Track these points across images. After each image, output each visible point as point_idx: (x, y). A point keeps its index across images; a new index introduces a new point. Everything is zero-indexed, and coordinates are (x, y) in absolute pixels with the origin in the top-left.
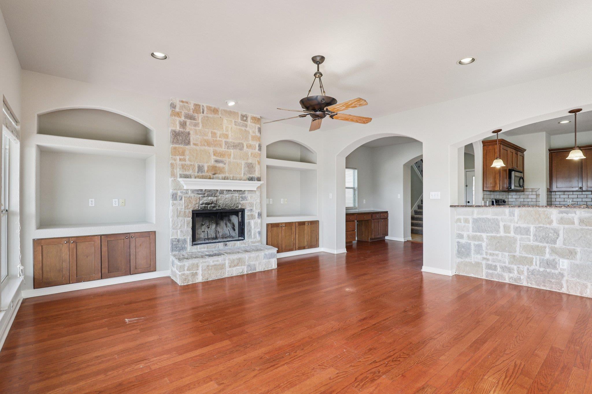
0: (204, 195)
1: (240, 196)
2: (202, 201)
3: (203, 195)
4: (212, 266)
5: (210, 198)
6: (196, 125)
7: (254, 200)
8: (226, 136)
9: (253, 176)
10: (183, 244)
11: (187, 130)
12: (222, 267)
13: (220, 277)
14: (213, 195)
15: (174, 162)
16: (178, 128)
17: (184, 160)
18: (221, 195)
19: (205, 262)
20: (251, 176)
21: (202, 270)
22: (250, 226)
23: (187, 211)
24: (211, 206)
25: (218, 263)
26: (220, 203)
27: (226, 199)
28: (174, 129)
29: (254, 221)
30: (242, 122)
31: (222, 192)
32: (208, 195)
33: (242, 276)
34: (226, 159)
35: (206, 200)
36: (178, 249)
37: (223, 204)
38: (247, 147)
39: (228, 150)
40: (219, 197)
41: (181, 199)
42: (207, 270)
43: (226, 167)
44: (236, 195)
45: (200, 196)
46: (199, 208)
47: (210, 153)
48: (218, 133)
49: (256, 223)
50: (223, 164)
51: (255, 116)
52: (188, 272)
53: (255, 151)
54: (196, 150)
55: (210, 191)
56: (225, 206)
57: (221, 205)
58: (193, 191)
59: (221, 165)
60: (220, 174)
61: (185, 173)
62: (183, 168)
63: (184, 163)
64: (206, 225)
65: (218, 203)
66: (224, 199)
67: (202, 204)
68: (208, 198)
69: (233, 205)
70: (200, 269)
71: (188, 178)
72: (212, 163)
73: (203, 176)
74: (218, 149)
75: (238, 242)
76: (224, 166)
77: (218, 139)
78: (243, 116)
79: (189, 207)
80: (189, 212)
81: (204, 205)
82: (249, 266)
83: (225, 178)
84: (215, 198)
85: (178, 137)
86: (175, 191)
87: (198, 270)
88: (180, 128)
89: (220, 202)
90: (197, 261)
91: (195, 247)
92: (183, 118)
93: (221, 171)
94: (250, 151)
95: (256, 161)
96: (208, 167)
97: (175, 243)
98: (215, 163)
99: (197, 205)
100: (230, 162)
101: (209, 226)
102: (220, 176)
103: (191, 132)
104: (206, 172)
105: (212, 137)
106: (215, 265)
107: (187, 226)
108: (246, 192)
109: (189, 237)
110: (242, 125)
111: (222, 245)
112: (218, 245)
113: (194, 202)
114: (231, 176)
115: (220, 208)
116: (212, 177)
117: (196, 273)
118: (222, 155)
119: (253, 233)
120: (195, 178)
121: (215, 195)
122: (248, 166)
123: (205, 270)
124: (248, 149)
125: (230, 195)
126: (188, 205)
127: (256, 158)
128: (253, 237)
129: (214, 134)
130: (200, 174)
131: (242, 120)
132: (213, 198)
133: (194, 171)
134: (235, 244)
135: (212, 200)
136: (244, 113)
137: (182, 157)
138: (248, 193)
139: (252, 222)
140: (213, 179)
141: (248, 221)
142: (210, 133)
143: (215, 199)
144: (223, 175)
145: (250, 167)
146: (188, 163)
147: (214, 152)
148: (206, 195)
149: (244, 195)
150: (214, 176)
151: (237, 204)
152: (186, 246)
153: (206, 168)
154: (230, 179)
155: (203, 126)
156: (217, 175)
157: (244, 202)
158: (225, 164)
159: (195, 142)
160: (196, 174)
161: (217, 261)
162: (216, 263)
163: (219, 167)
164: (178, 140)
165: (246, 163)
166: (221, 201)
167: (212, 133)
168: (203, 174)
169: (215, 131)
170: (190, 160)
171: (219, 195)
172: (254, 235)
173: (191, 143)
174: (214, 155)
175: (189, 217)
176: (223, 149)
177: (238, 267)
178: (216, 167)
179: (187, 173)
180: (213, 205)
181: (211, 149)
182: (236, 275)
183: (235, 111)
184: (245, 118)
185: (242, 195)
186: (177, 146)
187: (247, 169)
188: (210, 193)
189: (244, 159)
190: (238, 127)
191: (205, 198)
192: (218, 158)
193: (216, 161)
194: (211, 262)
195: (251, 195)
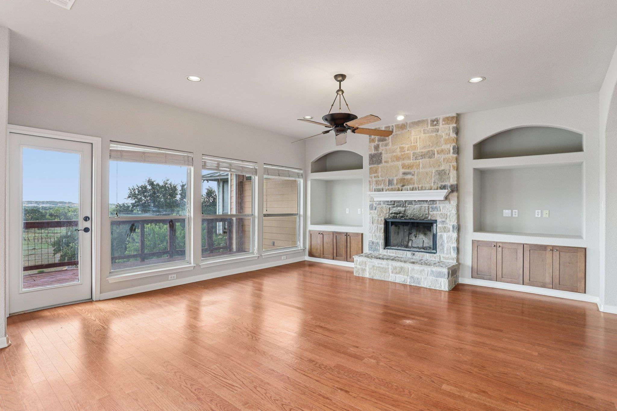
0: (394, 206)
1: (430, 206)
2: (391, 211)
3: (392, 206)
4: (377, 267)
5: (398, 208)
6: (386, 145)
7: (448, 211)
8: (415, 147)
9: (446, 183)
10: (376, 246)
11: (380, 151)
12: (385, 270)
13: (383, 279)
14: (401, 206)
15: (370, 179)
16: (373, 152)
17: (378, 177)
18: (409, 206)
19: (372, 262)
20: (443, 184)
21: (369, 269)
22: (442, 239)
23: (380, 219)
24: (399, 216)
25: (382, 266)
26: (408, 214)
27: (414, 209)
28: (370, 153)
29: (447, 235)
30: (432, 127)
31: (410, 202)
32: (397, 205)
33: (405, 286)
34: (414, 170)
35: (395, 210)
36: (372, 249)
37: (411, 214)
38: (438, 153)
39: (416, 161)
40: (408, 208)
41: (375, 209)
42: (373, 269)
43: (415, 178)
44: (425, 205)
45: (390, 206)
46: (389, 217)
47: (399, 167)
48: (406, 146)
49: (449, 238)
50: (411, 176)
51: (447, 115)
52: (359, 267)
53: (449, 155)
54: (387, 167)
55: (398, 202)
56: (413, 216)
57: (408, 215)
58: (384, 202)
59: (409, 177)
60: (408, 185)
61: (378, 187)
62: (377, 183)
63: (377, 179)
64: (414, 234)
65: (407, 213)
66: (412, 210)
67: (392, 214)
68: (397, 208)
69: (421, 216)
70: (367, 266)
71: (380, 191)
72: (400, 176)
73: (392, 189)
74: (407, 162)
75: (428, 254)
76: (413, 177)
77: (407, 152)
78: (433, 121)
79: (381, 216)
80: (381, 220)
81: (393, 215)
82: (412, 277)
83: (413, 189)
84: (404, 208)
85: (373, 159)
86: (372, 203)
87: (366, 267)
88: (374, 151)
89: (408, 212)
90: (366, 260)
91: (386, 250)
92: (377, 142)
93: (409, 182)
94: (442, 157)
95: (451, 166)
96: (397, 180)
97: (370, 244)
98: (403, 175)
99: (388, 215)
100: (418, 173)
101: (416, 235)
102: (408, 187)
103: (383, 152)
104: (395, 184)
105: (401, 152)
106: (379, 267)
107: (380, 231)
108: (438, 202)
109: (381, 241)
110: (432, 131)
111: (410, 254)
112: (406, 253)
113: (385, 212)
114: (420, 186)
115: (408, 218)
116: (400, 189)
117: (365, 269)
118: (410, 167)
119: (446, 247)
120: (386, 191)
121: (403, 206)
122: (439, 174)
123: (371, 268)
124: (439, 156)
125: (418, 205)
126: (380, 214)
127: (451, 162)
128: (446, 252)
129: (402, 149)
130: (390, 187)
131: (432, 125)
132: (401, 208)
133: (385, 185)
134: (424, 255)
135: (399, 211)
136: (434, 118)
137: (376, 175)
138: (439, 203)
139: (445, 236)
140: (402, 190)
141: (440, 234)
142: (399, 148)
143: (402, 209)
144: (411, 186)
145: (442, 174)
146: (380, 178)
147: (403, 166)
148: (395, 205)
149: (435, 206)
150: (404, 188)
151: (426, 215)
152: (378, 248)
153: (395, 182)
154: (418, 190)
155: (392, 144)
156: (405, 187)
157: (435, 213)
158: (413, 175)
159: (386, 160)
160: (387, 187)
161: (381, 264)
162: (380, 265)
163: (407, 179)
164: (373, 161)
165: (437, 171)
166: (410, 211)
167: (400, 148)
168: (393, 187)
169: (403, 145)
170: (382, 176)
171: (407, 205)
172: (447, 250)
173: (383, 161)
174: (403, 168)
175: (381, 224)
176: (412, 161)
177: (401, 276)
178: (404, 179)
179: (380, 187)
180: (401, 215)
181: (400, 163)
182: (398, 282)
183: (423, 119)
184: (435, 123)
185: (432, 206)
186: (372, 166)
187: (437, 176)
188: (399, 204)
189: (434, 167)
190: (427, 135)
191: (395, 209)
192: (407, 171)
193: (404, 174)
194: (376, 263)
195: (443, 205)
